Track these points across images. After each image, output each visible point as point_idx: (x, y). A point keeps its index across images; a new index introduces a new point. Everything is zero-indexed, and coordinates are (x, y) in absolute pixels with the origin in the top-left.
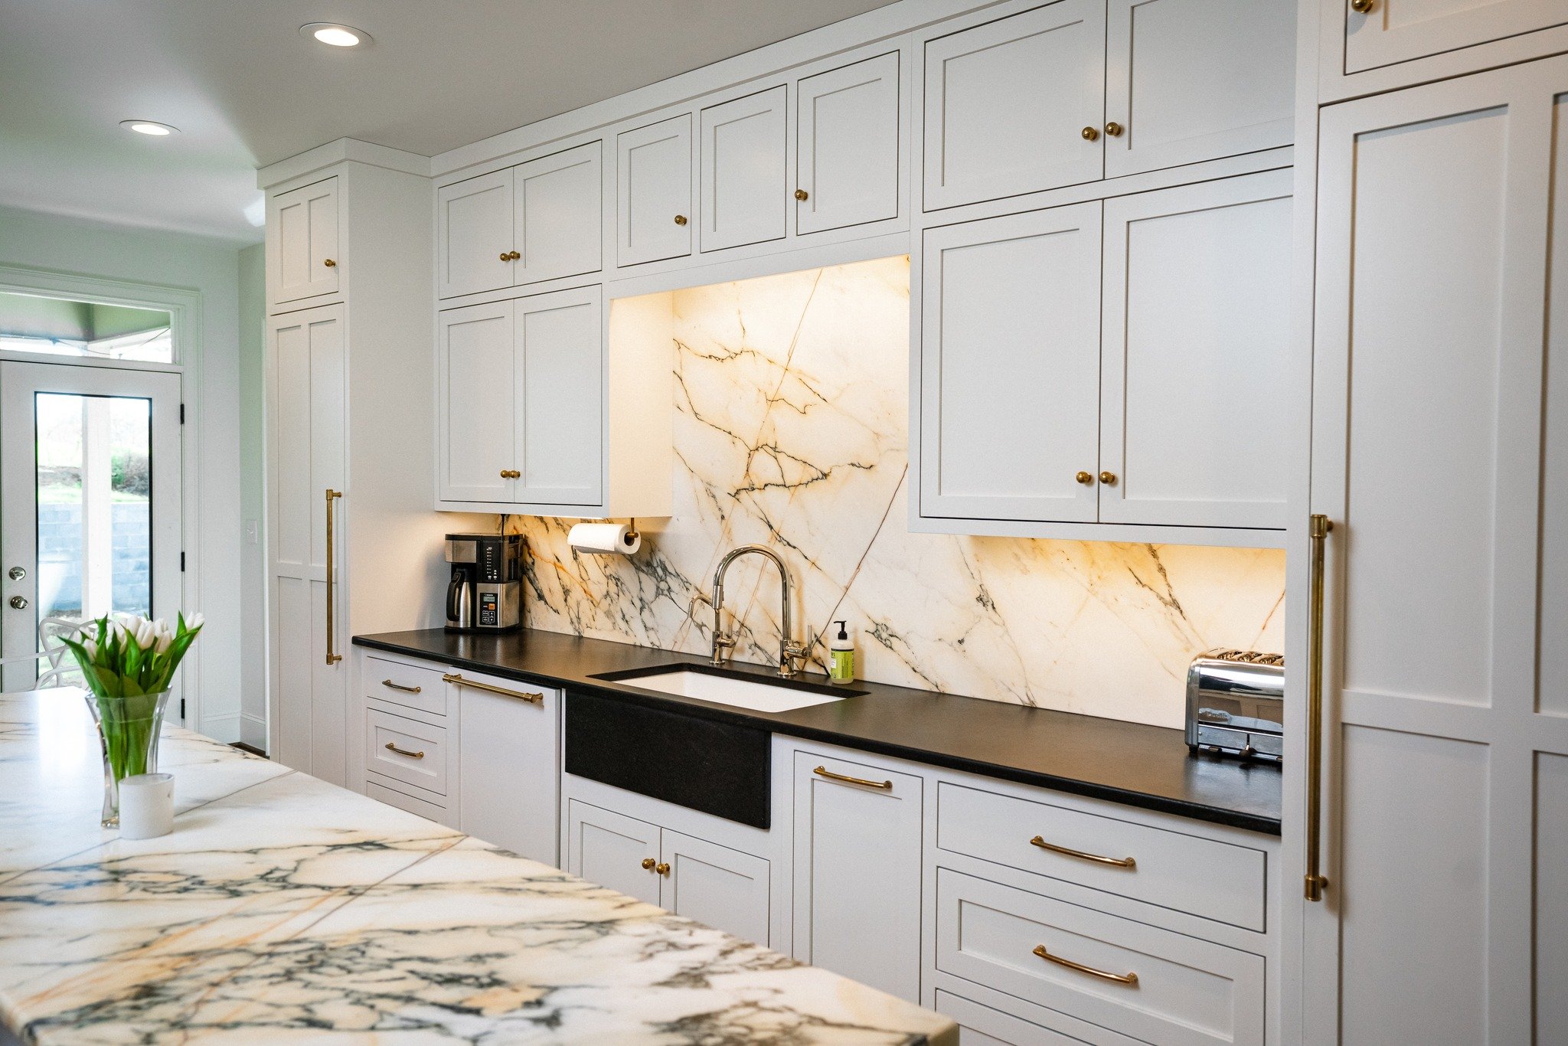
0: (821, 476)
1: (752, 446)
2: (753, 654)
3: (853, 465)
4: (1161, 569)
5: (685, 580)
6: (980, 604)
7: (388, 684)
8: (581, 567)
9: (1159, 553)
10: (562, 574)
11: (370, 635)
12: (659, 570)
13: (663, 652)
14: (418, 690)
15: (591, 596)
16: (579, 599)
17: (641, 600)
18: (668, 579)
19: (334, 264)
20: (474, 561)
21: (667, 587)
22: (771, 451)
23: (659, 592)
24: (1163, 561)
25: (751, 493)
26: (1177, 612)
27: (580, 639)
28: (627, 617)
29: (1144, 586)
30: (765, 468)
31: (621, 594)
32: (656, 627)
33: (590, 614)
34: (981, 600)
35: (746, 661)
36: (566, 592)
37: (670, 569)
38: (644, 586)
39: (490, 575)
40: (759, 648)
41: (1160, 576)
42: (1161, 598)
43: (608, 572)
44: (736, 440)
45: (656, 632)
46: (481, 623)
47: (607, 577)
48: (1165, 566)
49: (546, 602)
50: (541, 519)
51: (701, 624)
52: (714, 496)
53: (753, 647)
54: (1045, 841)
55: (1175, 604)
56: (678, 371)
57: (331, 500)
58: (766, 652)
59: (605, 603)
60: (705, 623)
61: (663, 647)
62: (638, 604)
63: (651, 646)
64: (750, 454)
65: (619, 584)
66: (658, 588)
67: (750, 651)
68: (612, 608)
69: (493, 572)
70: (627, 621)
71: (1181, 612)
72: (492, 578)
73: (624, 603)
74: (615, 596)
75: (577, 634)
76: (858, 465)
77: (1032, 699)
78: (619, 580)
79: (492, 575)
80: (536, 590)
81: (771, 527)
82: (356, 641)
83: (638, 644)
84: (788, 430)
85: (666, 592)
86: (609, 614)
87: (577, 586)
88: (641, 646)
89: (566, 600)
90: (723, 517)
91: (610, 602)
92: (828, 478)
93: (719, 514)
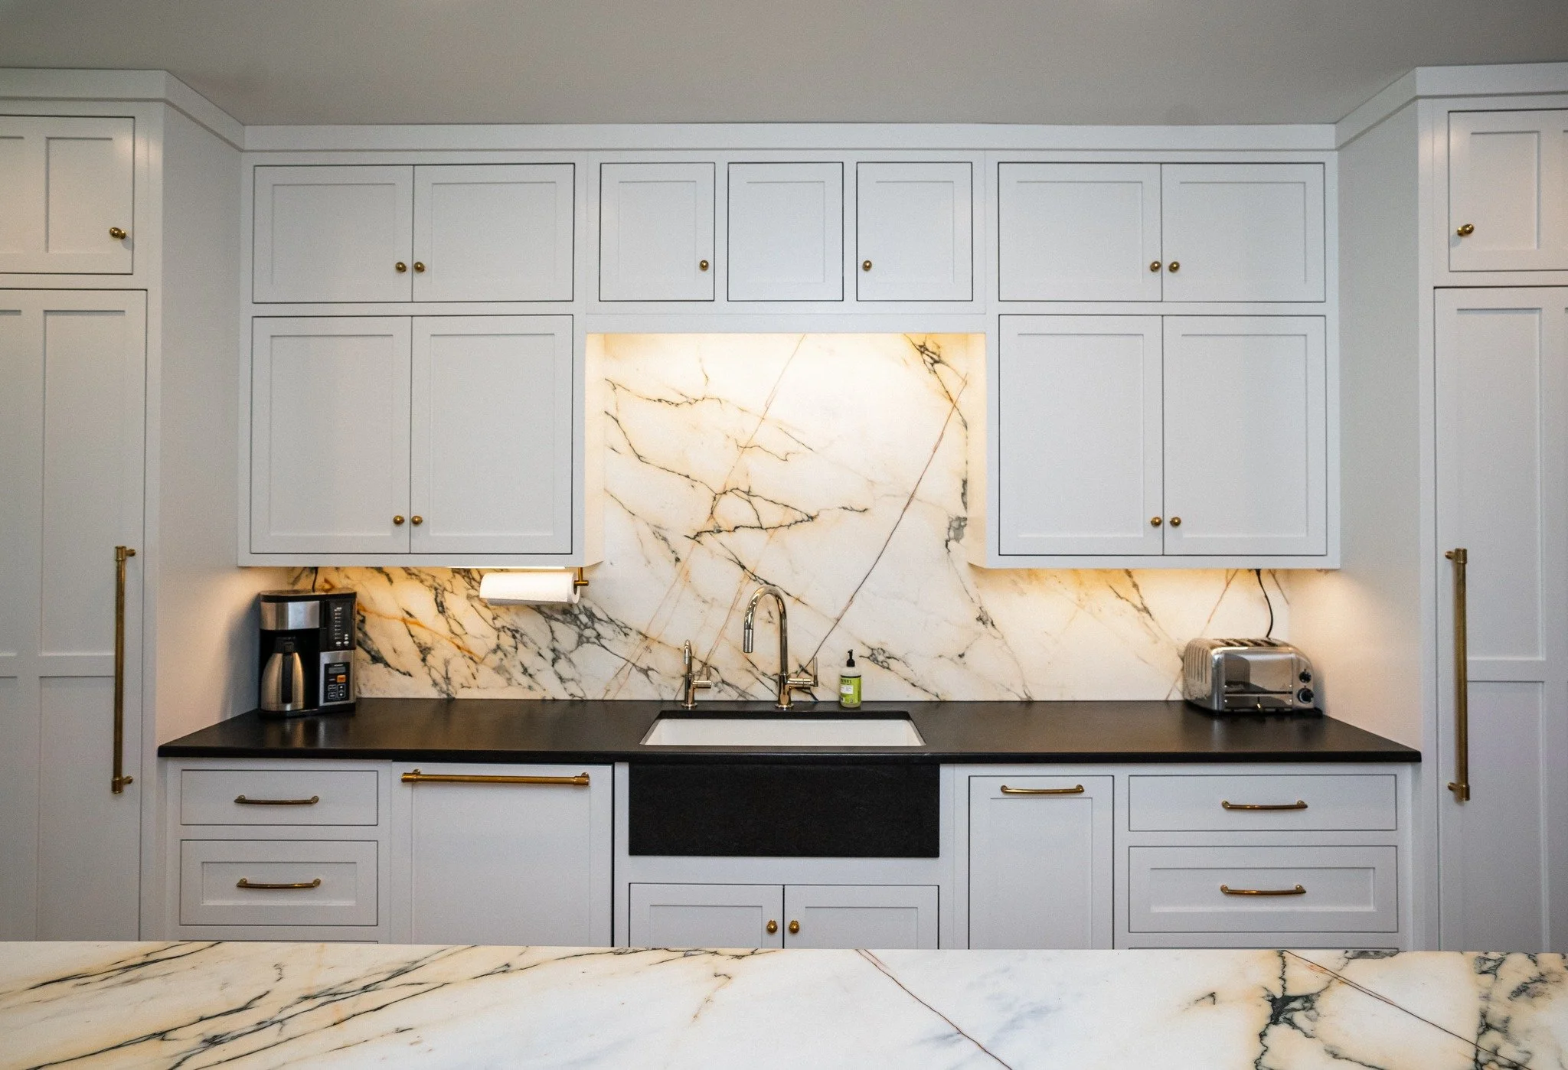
0: (806, 518)
1: (719, 489)
2: (719, 692)
3: (844, 508)
4: (1135, 585)
5: (623, 625)
6: (980, 623)
7: (241, 801)
8: (452, 622)
9: (1133, 574)
10: (415, 630)
11: (176, 740)
12: (584, 619)
13: (589, 703)
14: (313, 801)
15: (469, 652)
16: (448, 657)
17: (554, 650)
18: (597, 626)
19: (123, 237)
20: (318, 627)
21: (595, 633)
22: (745, 496)
23: (581, 640)
24: (1137, 579)
25: (717, 535)
26: (1147, 615)
27: (450, 702)
28: (530, 671)
29: (1122, 598)
30: (733, 510)
31: (520, 646)
32: (577, 677)
33: (467, 672)
34: (981, 619)
35: (712, 699)
36: (424, 651)
37: (599, 614)
38: (557, 635)
39: (339, 640)
40: (728, 684)
41: (1134, 590)
42: (1135, 607)
43: (499, 623)
44: (695, 483)
45: (578, 683)
46: (326, 700)
47: (498, 630)
48: (1137, 582)
49: (387, 665)
50: (380, 570)
51: (646, 668)
52: (665, 539)
53: (720, 685)
54: (1231, 803)
55: (1146, 610)
56: (613, 412)
57: (123, 561)
58: (737, 688)
59: (494, 659)
60: (651, 666)
61: (590, 697)
62: (550, 655)
63: (570, 698)
64: (715, 498)
65: (517, 635)
66: (580, 636)
67: (716, 689)
68: (505, 662)
69: (344, 637)
70: (530, 675)
71: (1150, 615)
72: (343, 644)
73: (526, 656)
74: (512, 650)
75: (445, 696)
76: (850, 508)
77: (1029, 695)
78: (517, 631)
79: (343, 640)
80: (369, 652)
81: (744, 568)
82: (167, 752)
83: (549, 697)
84: (764, 475)
85: (593, 640)
86: (499, 670)
87: (445, 642)
88: (554, 700)
89: (424, 660)
90: (678, 560)
91: (503, 656)
92: (815, 520)
93: (673, 556)
